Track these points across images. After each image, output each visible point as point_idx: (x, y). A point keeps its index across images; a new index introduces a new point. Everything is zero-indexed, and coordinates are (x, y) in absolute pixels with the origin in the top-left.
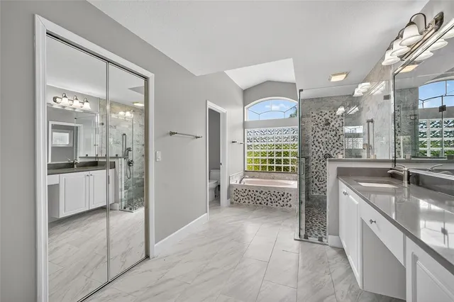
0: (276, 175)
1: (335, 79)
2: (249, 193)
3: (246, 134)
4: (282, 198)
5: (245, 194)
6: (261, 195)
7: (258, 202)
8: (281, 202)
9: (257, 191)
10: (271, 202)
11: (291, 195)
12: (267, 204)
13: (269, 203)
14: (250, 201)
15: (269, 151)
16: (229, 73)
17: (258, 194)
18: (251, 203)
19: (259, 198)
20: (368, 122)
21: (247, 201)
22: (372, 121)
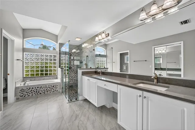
0: (46, 78)
1: (77, 39)
2: (33, 90)
3: (24, 55)
4: (53, 88)
5: (29, 91)
6: (41, 89)
7: (38, 93)
8: (52, 90)
9: (38, 88)
10: (47, 91)
11: (57, 86)
12: (45, 93)
13: (46, 92)
14: (33, 94)
15: (41, 65)
16: (15, 14)
17: (39, 89)
18: (34, 95)
19: (40, 91)
20: (87, 56)
21: (31, 95)
22: (88, 56)
